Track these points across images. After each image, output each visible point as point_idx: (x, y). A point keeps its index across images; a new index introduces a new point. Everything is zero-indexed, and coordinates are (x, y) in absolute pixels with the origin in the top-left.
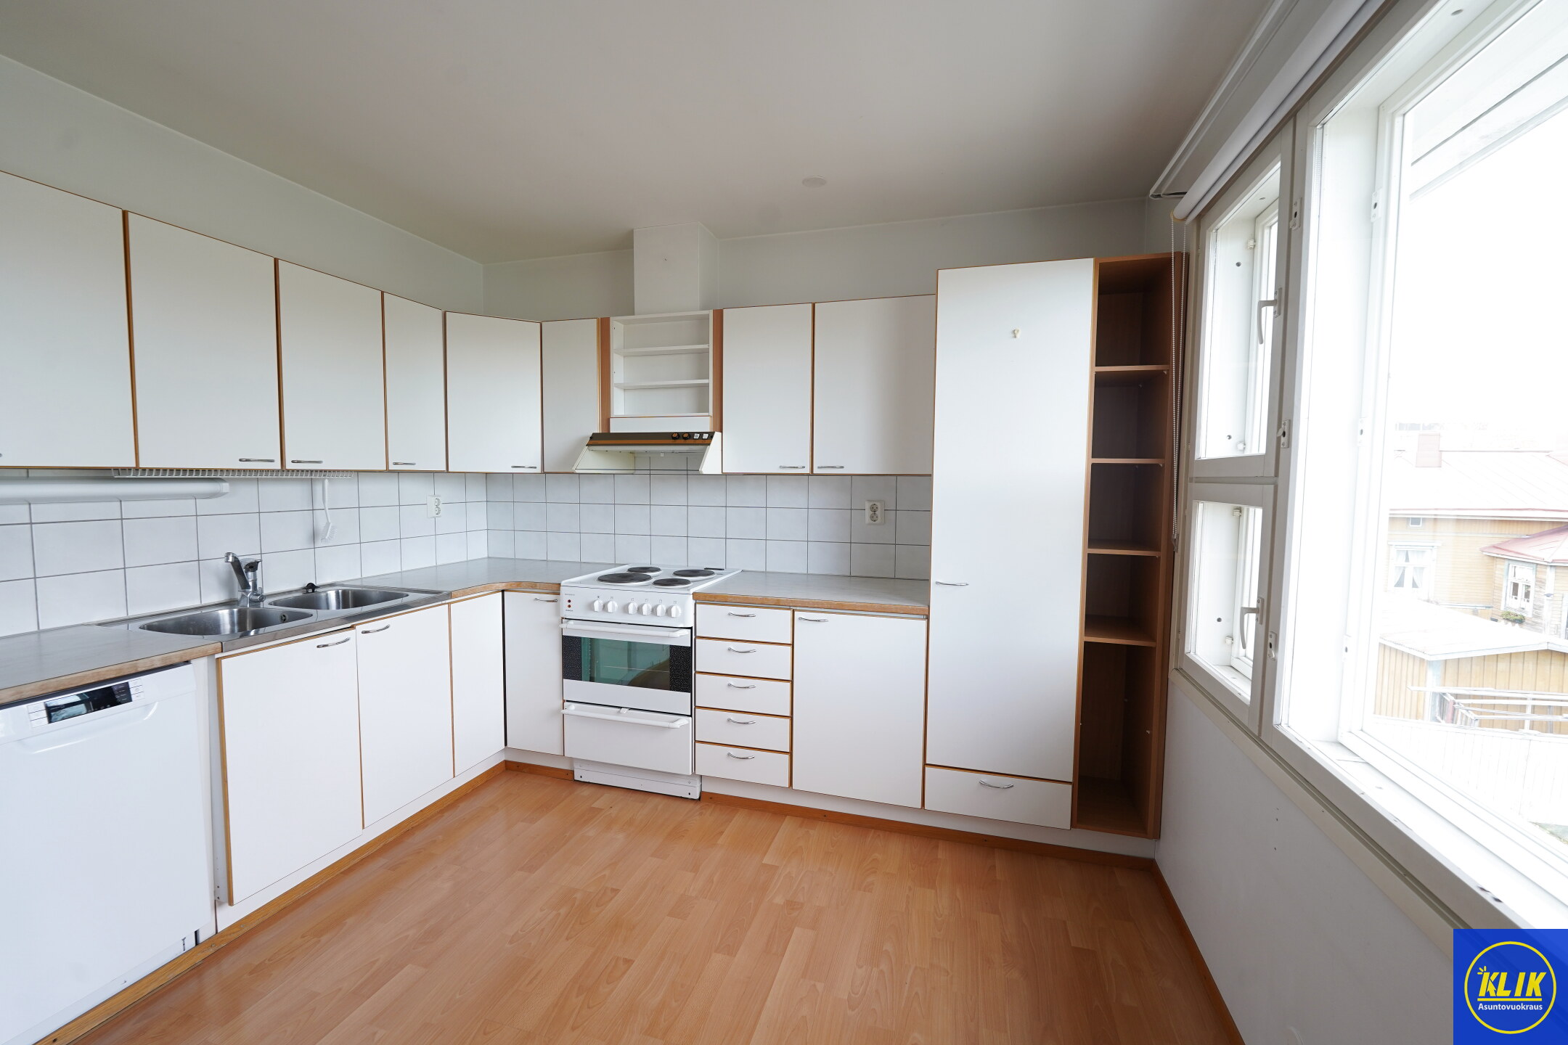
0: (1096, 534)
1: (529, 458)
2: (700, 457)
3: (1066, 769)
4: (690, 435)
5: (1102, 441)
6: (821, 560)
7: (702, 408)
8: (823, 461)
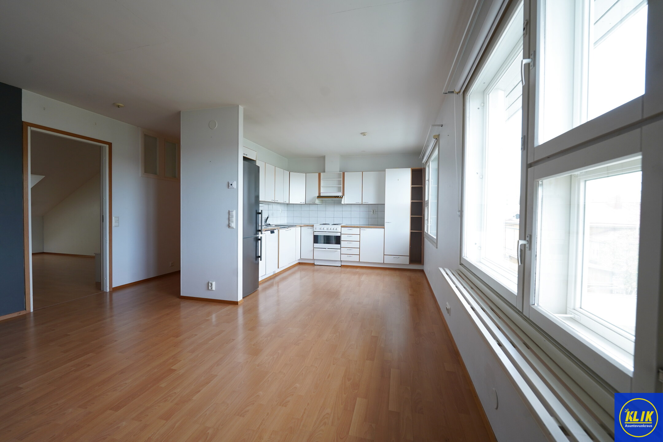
0: (412, 213)
1: (303, 201)
2: (341, 200)
3: (408, 253)
4: (338, 196)
5: (413, 198)
6: (362, 222)
7: (339, 191)
8: (364, 201)
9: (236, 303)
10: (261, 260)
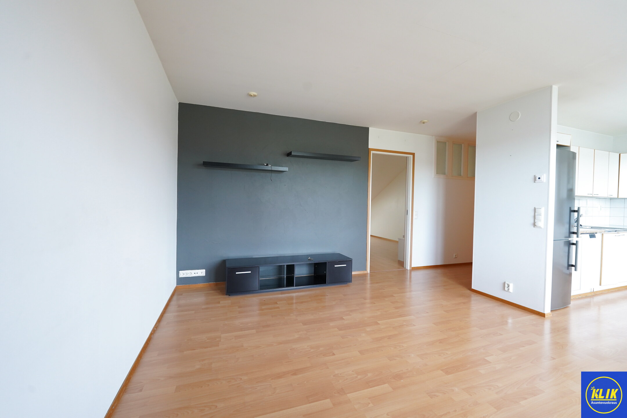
9: (542, 315)
10: (575, 270)
